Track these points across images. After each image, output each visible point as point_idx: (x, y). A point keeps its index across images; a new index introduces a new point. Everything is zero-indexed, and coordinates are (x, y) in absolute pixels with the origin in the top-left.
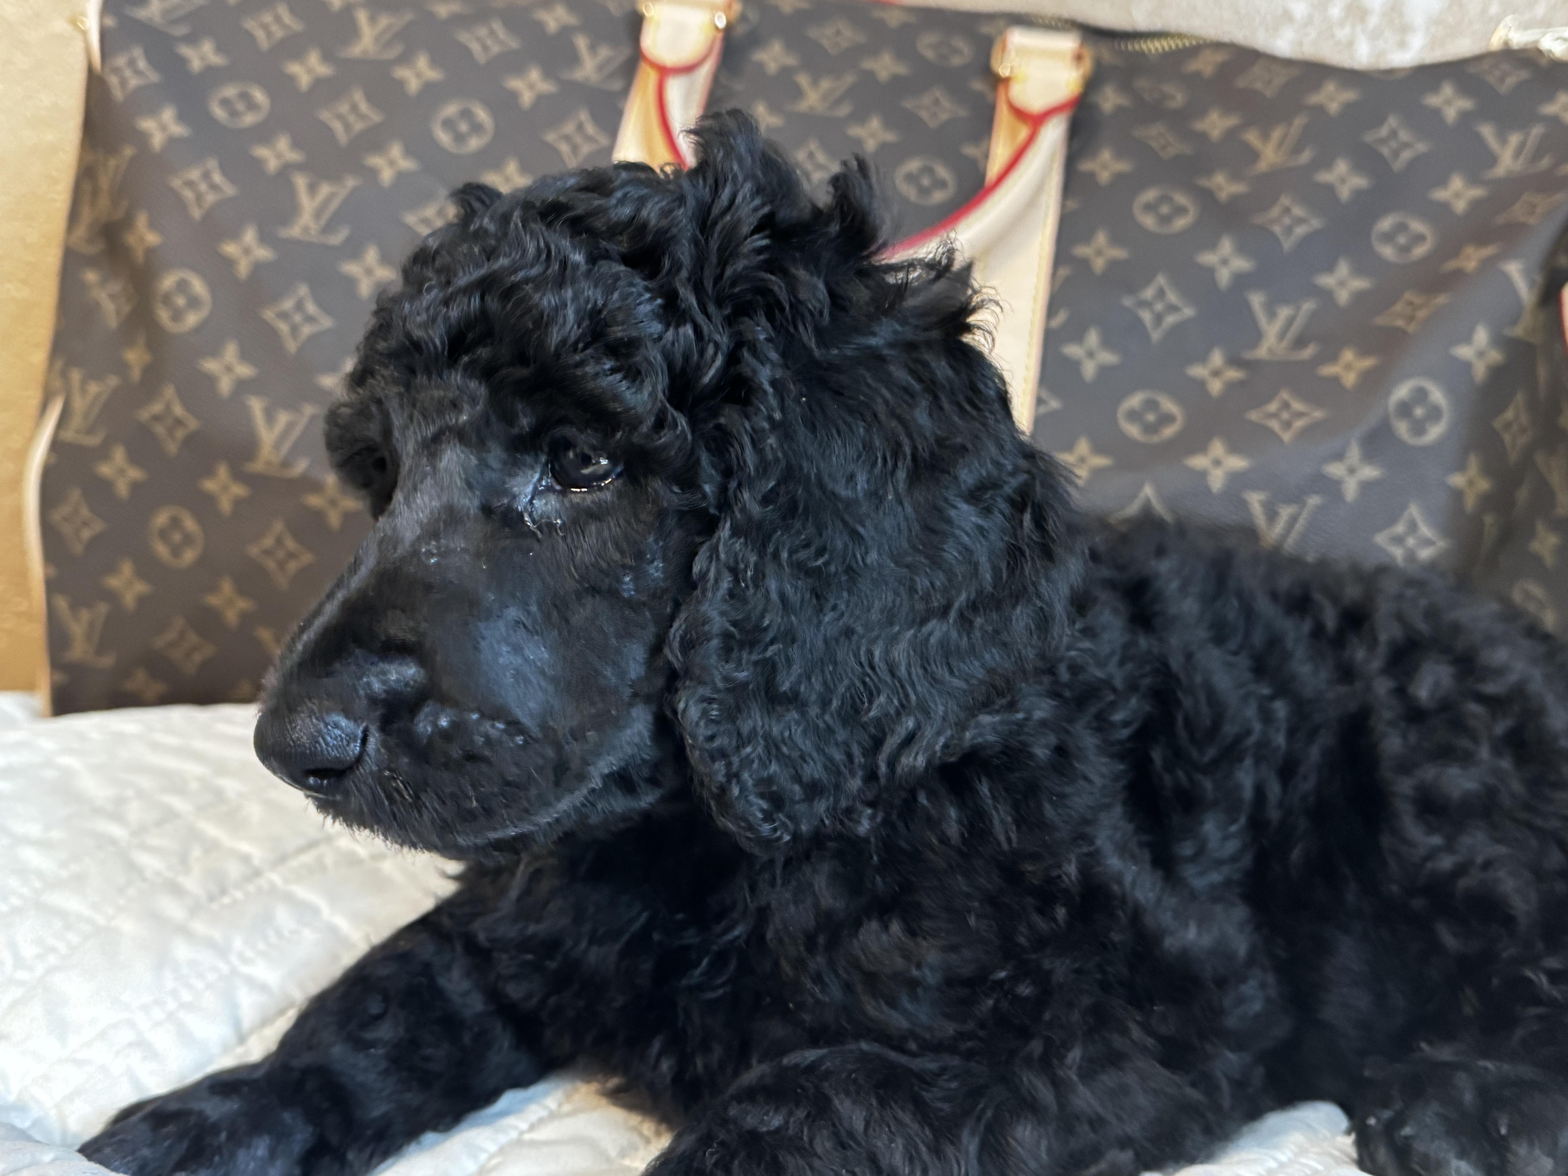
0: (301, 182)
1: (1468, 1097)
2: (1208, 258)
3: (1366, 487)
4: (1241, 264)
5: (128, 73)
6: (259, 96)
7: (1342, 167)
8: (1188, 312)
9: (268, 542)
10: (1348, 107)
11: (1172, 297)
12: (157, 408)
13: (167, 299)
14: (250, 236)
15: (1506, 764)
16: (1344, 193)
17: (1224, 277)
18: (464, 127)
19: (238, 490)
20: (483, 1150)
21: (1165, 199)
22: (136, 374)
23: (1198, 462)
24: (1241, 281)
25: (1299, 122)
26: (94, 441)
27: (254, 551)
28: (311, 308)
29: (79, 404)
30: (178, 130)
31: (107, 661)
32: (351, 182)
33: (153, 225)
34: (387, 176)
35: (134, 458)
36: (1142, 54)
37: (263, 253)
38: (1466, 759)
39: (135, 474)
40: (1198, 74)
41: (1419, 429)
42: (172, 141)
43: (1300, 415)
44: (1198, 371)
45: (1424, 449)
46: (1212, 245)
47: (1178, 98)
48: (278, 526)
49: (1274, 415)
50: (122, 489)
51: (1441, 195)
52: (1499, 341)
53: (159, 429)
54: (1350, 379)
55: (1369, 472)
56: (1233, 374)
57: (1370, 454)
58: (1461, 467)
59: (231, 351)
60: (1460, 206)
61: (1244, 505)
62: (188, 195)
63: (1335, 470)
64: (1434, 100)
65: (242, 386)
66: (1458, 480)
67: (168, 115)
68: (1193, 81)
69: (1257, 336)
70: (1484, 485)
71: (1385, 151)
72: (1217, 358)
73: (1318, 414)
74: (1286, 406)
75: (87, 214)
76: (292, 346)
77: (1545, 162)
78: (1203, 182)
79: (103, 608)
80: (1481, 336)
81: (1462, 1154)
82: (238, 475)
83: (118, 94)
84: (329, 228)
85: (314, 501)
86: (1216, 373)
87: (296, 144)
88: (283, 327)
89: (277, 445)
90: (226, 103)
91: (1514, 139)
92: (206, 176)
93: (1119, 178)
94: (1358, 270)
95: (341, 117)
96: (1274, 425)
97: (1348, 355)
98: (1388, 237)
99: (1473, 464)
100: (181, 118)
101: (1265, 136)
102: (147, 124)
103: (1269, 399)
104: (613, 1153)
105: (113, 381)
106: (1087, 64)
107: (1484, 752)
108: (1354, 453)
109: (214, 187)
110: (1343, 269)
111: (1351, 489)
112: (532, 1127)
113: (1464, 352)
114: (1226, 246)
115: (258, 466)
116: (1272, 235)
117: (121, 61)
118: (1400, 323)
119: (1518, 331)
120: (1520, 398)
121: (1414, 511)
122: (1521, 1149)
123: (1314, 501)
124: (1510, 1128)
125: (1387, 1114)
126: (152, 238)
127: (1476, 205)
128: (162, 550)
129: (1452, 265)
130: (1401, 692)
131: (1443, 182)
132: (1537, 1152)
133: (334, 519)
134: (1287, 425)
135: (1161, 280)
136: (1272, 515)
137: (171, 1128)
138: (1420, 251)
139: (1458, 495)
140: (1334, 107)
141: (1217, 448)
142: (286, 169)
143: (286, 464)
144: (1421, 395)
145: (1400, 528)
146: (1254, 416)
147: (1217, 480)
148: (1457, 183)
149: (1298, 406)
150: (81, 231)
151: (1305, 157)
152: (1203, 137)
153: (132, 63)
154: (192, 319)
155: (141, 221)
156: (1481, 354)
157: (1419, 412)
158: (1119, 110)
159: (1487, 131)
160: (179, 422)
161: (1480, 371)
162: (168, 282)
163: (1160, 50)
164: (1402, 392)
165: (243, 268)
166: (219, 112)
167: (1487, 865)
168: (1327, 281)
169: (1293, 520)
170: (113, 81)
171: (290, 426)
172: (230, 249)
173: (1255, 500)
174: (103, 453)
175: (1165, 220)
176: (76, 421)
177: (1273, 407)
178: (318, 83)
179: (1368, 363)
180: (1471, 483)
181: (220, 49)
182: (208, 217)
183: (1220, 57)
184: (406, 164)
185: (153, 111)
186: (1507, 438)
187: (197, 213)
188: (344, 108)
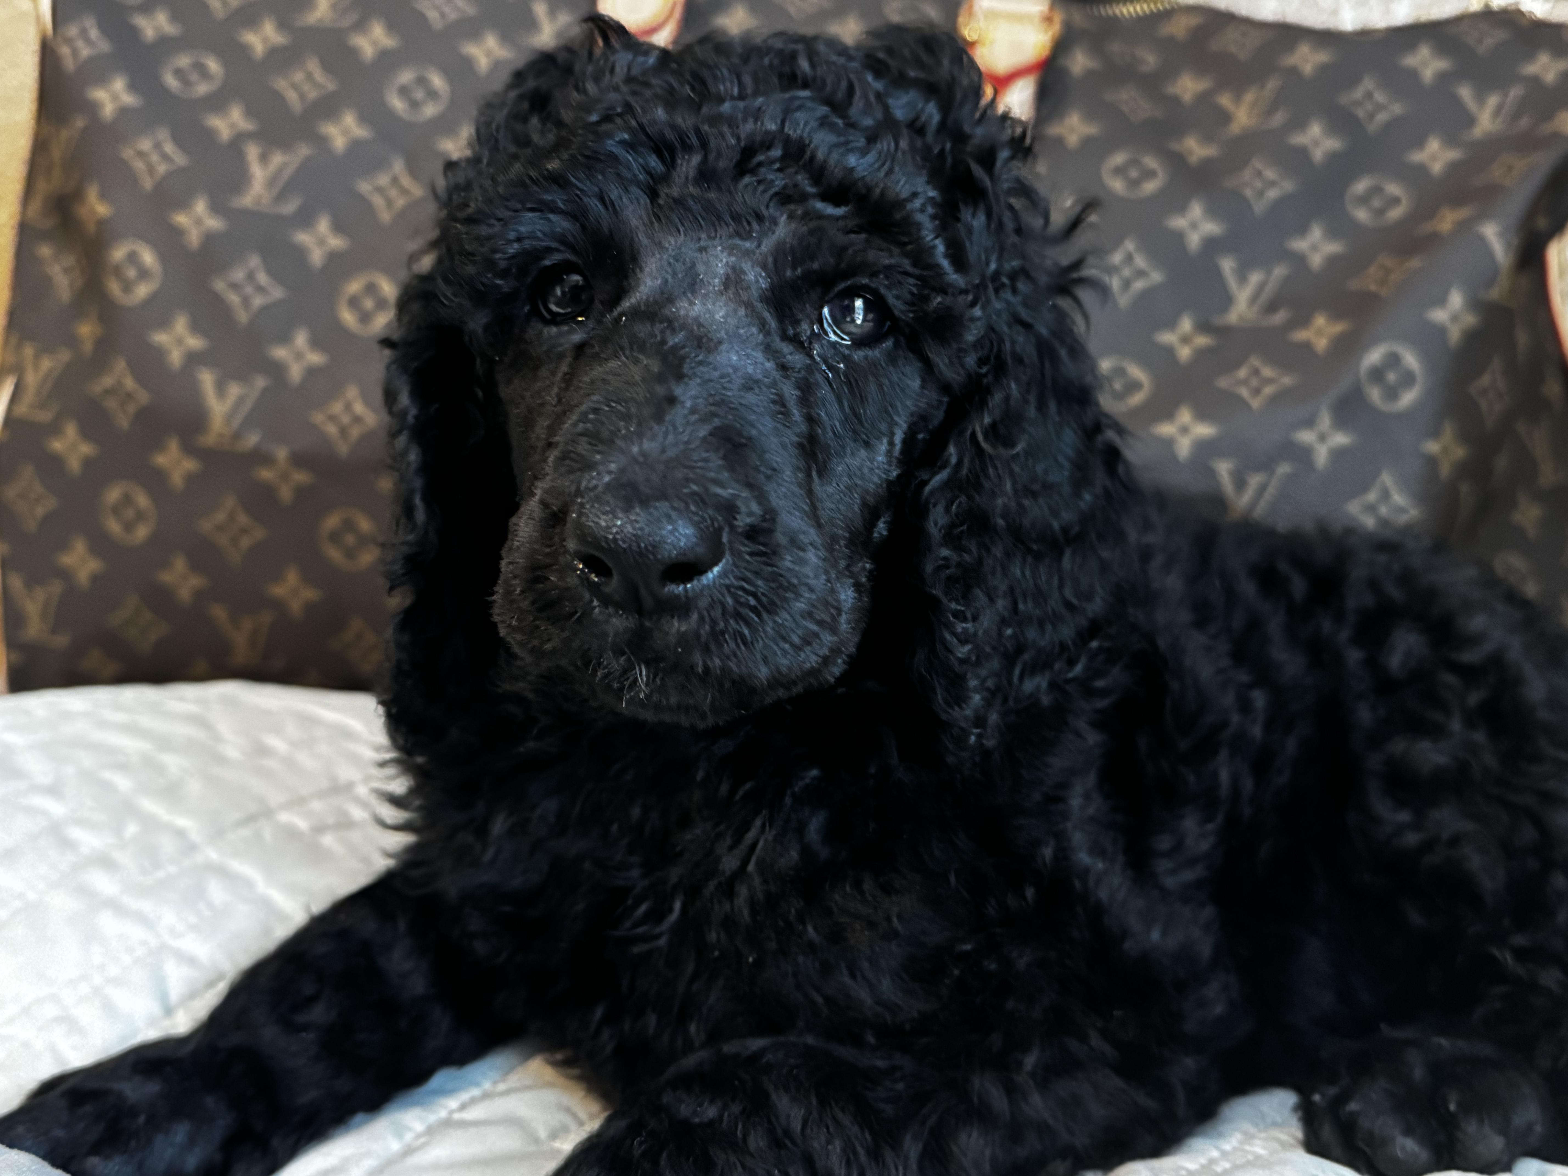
0: (252, 152)
1: (1418, 1073)
2: (1179, 222)
3: (1338, 454)
4: (1211, 228)
5: (80, 44)
6: (213, 65)
7: (1315, 130)
8: (1157, 277)
9: (220, 517)
10: (1323, 69)
11: (1140, 261)
12: (107, 381)
13: (118, 271)
14: (200, 207)
15: (1480, 737)
16: (1318, 155)
17: (1194, 240)
18: (419, 95)
19: (190, 465)
20: (410, 1129)
21: (1134, 162)
22: (88, 347)
23: (1166, 429)
24: (1212, 245)
25: (1272, 84)
26: (45, 416)
27: (206, 526)
28: (262, 278)
29: (32, 379)
30: (129, 99)
31: (61, 641)
32: (304, 151)
33: (103, 196)
34: (339, 143)
35: (86, 434)
36: (1115, 19)
37: (214, 223)
38: (1436, 732)
39: (86, 449)
40: (1171, 39)
41: (1392, 394)
42: (123, 112)
43: (1269, 381)
44: (1167, 338)
45: (1399, 417)
46: (1182, 208)
47: (1150, 60)
48: (230, 502)
49: (1245, 382)
50: (74, 464)
51: (1417, 157)
52: (1475, 304)
53: (111, 404)
54: (1321, 344)
55: (1340, 439)
56: (1203, 340)
57: (1342, 420)
58: (1435, 433)
59: (181, 324)
60: (1437, 168)
61: (1212, 474)
62: (139, 165)
63: (1306, 437)
64: (1411, 61)
65: (193, 359)
66: (1432, 447)
67: (119, 84)
68: (1168, 44)
69: (1227, 300)
70: (1460, 452)
71: (1361, 113)
72: (1186, 324)
73: (1287, 381)
74: (1256, 372)
75: (42, 186)
76: (243, 317)
77: (1524, 122)
78: (1174, 146)
79: (56, 588)
80: (1456, 300)
81: (1408, 1132)
82: (190, 449)
83: (69, 64)
84: (281, 197)
85: (266, 474)
86: (1185, 340)
87: (249, 113)
88: (233, 298)
89: (229, 417)
90: (179, 73)
91: (1493, 101)
92: (158, 146)
93: (1087, 142)
94: (1332, 233)
95: (295, 87)
96: (1244, 392)
97: (1320, 321)
98: (1364, 200)
99: (1448, 431)
100: (132, 87)
101: (1238, 99)
102: (100, 95)
103: (1237, 366)
104: (543, 1134)
105: (65, 356)
106: (1056, 28)
107: (1456, 725)
108: (1325, 421)
109: (165, 157)
110: (1316, 233)
111: (1322, 456)
112: (463, 1107)
113: (1439, 316)
114: (1196, 210)
115: (209, 440)
116: (1245, 200)
117: (72, 31)
118: (1373, 287)
119: (1495, 294)
120: (1497, 364)
121: (1387, 478)
122: (1471, 1127)
123: (1284, 469)
124: (1459, 1104)
125: (1332, 1091)
126: (102, 209)
127: (1453, 168)
128: (114, 527)
129: (1427, 228)
130: (1373, 663)
131: (1419, 143)
132: (1487, 1130)
133: (286, 494)
134: (1257, 391)
135: (1129, 245)
136: (1240, 484)
137: (88, 1108)
138: (1395, 214)
139: (1432, 462)
140: (1308, 69)
141: (1185, 416)
142: (239, 139)
143: (237, 436)
144: (1393, 360)
145: (1372, 496)
146: (1223, 383)
147: (1184, 447)
148: (1434, 145)
149: (1267, 372)
150: (36, 205)
151: (1279, 118)
152: (1175, 101)
153: (84, 32)
154: (143, 291)
155: (92, 194)
156: (1455, 318)
157: (1391, 377)
158: (1090, 74)
159: (1465, 93)
160: (129, 396)
161: (1455, 334)
162: (119, 254)
163: (1134, 15)
164: (1374, 356)
165: (194, 238)
166: (171, 82)
167: (1455, 841)
168: (1300, 245)
169: (1262, 488)
170: (65, 51)
171: (241, 401)
172: (181, 219)
173: (1224, 468)
174: (54, 429)
175: (1134, 184)
176: (29, 396)
177: (1242, 373)
178: (273, 52)
179: (1338, 328)
180: (1445, 450)
181: (174, 18)
182: (159, 187)
183: (1193, 21)
184: (360, 132)
185: (102, 80)
186: (1483, 404)
187: (148, 184)
188: (298, 77)
